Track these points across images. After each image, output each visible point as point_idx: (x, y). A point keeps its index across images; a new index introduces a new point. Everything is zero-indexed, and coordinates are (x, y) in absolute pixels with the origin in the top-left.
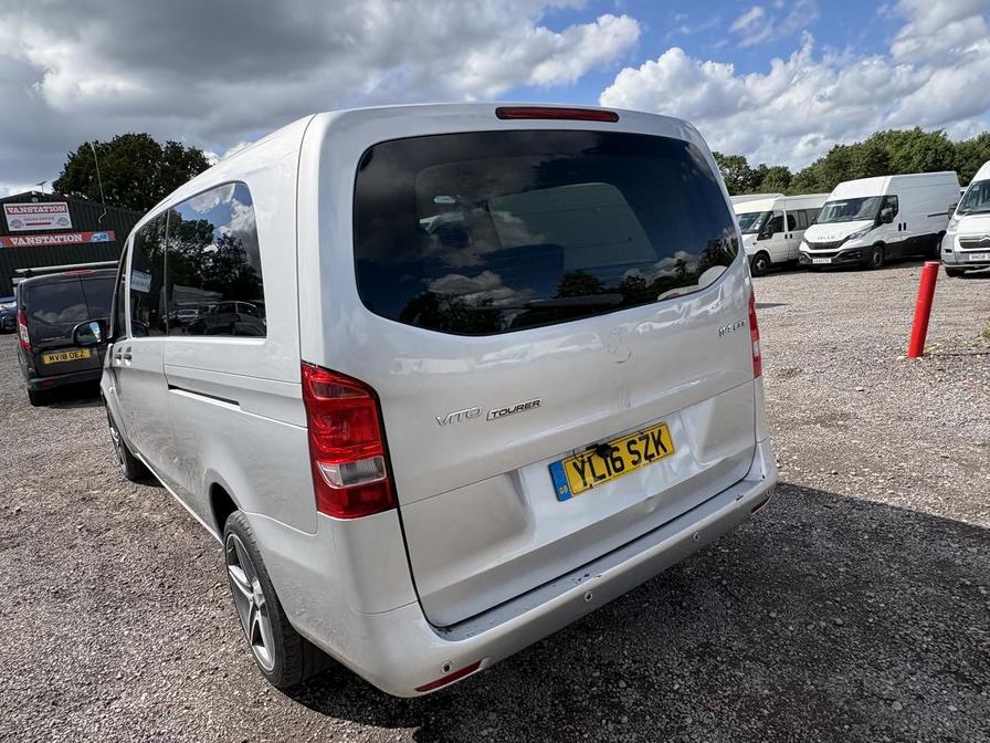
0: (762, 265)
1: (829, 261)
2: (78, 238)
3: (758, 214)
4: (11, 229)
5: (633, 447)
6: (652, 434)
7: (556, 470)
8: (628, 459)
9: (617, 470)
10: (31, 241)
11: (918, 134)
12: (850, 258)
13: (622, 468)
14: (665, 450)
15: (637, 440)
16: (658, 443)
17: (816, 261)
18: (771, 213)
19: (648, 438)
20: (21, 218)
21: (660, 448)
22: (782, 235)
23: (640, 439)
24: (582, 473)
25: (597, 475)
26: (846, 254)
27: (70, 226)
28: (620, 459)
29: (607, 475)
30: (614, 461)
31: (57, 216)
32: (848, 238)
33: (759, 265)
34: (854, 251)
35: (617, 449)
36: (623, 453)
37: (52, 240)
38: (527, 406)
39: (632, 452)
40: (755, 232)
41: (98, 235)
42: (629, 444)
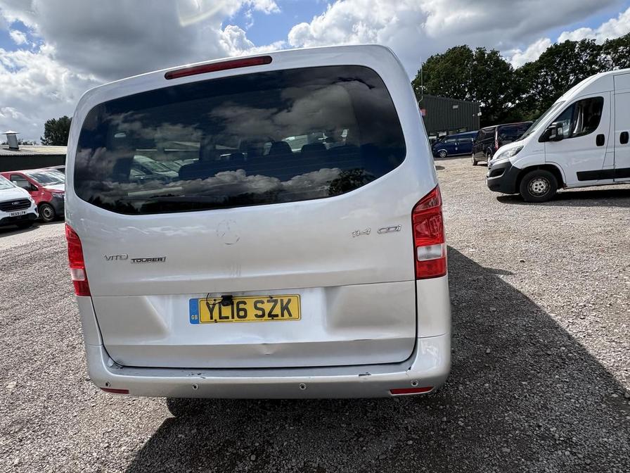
5: (259, 305)
6: (282, 301)
7: (194, 305)
8: (252, 312)
9: (239, 316)
13: (245, 316)
14: (290, 315)
15: (266, 302)
16: (285, 308)
19: (276, 302)
21: (286, 312)
23: (268, 301)
24: (211, 311)
25: (223, 315)
28: (245, 310)
29: (230, 317)
30: (239, 310)
35: (245, 303)
36: (249, 307)
38: (154, 260)
39: (256, 308)
42: (256, 303)
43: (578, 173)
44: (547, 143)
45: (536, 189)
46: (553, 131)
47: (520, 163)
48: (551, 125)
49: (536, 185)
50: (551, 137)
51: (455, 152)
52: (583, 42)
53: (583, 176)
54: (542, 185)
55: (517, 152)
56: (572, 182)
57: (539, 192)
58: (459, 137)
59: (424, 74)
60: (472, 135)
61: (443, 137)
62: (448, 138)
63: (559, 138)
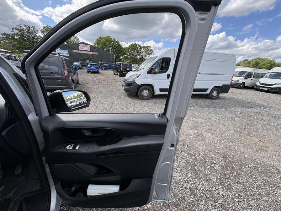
0: (242, 86)
1: (266, 89)
2: (91, 53)
3: (246, 72)
4: (80, 49)
10: (83, 52)
11: (268, 60)
12: (275, 90)
17: (261, 88)
18: (250, 72)
20: (81, 47)
22: (251, 79)
26: (273, 88)
27: (90, 50)
31: (88, 48)
32: (276, 84)
33: (241, 86)
34: (277, 88)
37: (87, 53)
40: (244, 77)
41: (95, 53)
43: (160, 89)
44: (150, 75)
45: (145, 94)
46: (153, 69)
47: (139, 82)
48: (152, 66)
49: (145, 93)
50: (152, 72)
51: (107, 68)
52: (139, 45)
53: (161, 90)
54: (147, 93)
55: (138, 77)
56: (157, 92)
57: (146, 95)
58: (108, 64)
59: (97, 42)
60: (113, 64)
61: (104, 63)
62: (105, 64)
63: (155, 73)
